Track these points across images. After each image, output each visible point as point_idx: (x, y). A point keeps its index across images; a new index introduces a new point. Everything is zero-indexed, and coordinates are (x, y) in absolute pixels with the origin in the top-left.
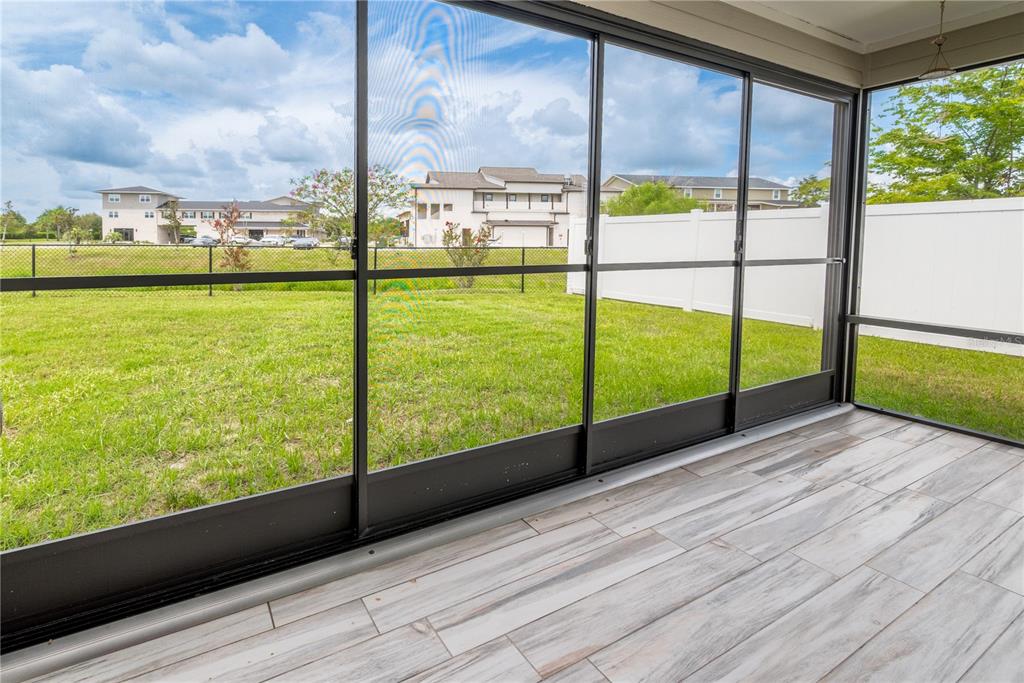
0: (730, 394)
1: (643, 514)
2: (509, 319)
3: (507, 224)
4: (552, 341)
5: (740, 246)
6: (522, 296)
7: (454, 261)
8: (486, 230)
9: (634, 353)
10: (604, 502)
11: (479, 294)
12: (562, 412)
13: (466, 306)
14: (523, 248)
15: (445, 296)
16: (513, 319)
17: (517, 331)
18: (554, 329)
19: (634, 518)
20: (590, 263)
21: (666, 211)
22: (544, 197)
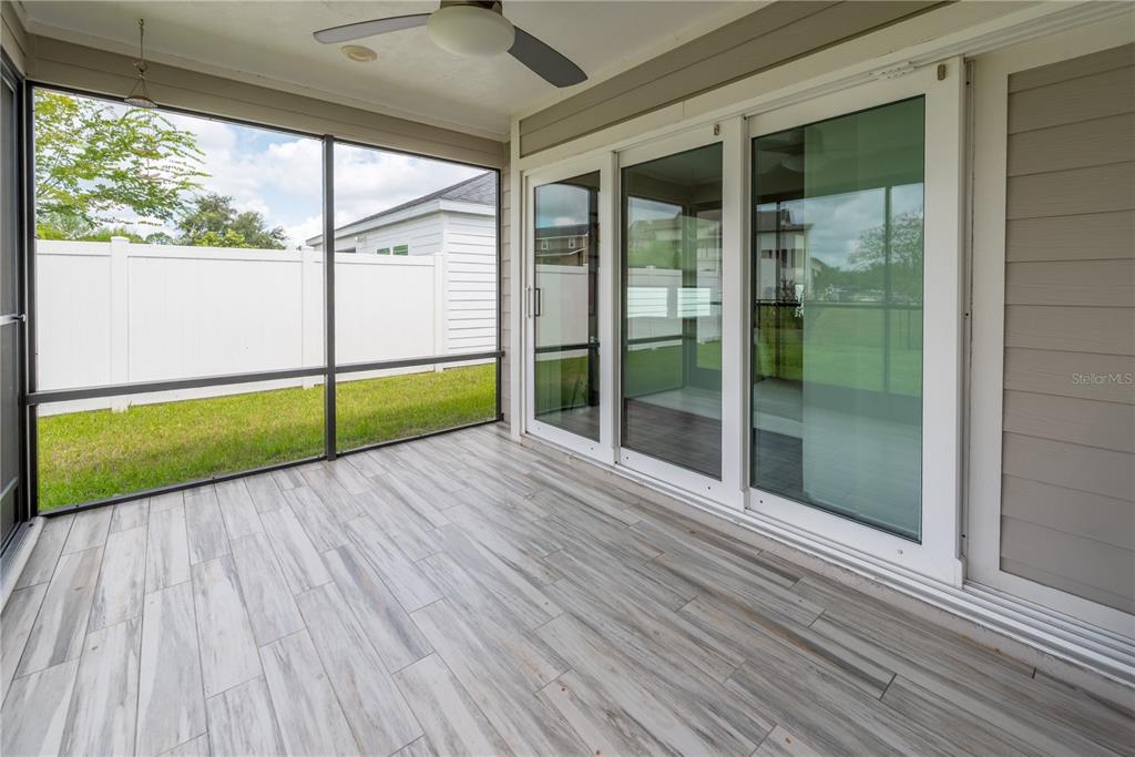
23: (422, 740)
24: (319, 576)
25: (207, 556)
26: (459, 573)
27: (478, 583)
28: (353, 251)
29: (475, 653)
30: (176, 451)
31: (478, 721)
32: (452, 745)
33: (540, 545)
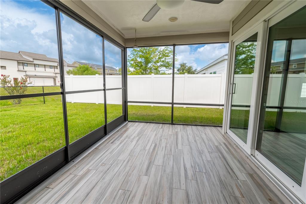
0: (105, 125)
1: (86, 166)
2: (39, 115)
3: (36, 76)
4: (56, 120)
5: (104, 85)
6: (44, 105)
7: (9, 93)
8: (24, 78)
9: (83, 119)
10: (75, 167)
11: (25, 106)
12: (61, 144)
13: (17, 112)
14: (43, 86)
15: (5, 109)
16: (41, 115)
17: (42, 119)
18: (57, 116)
19: (83, 168)
20: (63, 91)
21: (90, 74)
22: (51, 67)
23: (130, 192)
24: (147, 148)
25: (138, 136)
26: (171, 163)
27: (173, 167)
28: (205, 74)
29: (155, 183)
30: (152, 116)
31: (141, 197)
32: (133, 198)
33: (199, 167)
